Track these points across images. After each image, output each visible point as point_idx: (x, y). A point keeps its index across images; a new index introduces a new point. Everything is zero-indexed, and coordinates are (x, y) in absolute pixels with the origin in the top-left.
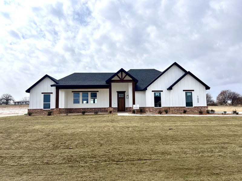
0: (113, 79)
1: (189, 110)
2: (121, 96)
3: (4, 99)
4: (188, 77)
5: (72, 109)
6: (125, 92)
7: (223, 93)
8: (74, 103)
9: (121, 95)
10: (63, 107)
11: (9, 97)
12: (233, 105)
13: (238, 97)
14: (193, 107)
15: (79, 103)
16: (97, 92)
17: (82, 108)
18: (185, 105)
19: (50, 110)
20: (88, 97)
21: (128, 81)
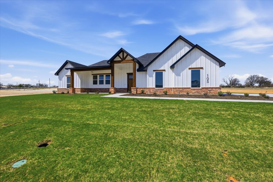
0: (115, 60)
1: (195, 92)
2: (131, 78)
4: (197, 52)
5: (92, 89)
7: (252, 78)
8: (93, 84)
9: (131, 76)
12: (260, 87)
13: (266, 81)
14: (201, 88)
15: (97, 84)
17: (99, 89)
18: (189, 85)
20: (103, 79)
21: (128, 61)
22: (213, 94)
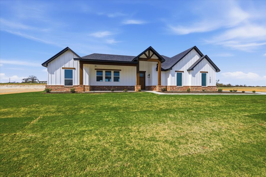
0: (141, 57)
1: (204, 89)
2: (142, 76)
3: (30, 79)
4: (204, 61)
5: (96, 86)
6: (145, 72)
8: (97, 81)
9: (142, 74)
10: (87, 84)
11: (34, 78)
14: (207, 86)
16: (120, 71)
17: (106, 86)
18: (200, 85)
19: (73, 87)
20: (111, 75)
21: (154, 60)
22: (213, 91)
